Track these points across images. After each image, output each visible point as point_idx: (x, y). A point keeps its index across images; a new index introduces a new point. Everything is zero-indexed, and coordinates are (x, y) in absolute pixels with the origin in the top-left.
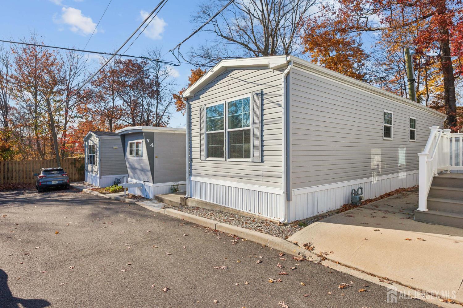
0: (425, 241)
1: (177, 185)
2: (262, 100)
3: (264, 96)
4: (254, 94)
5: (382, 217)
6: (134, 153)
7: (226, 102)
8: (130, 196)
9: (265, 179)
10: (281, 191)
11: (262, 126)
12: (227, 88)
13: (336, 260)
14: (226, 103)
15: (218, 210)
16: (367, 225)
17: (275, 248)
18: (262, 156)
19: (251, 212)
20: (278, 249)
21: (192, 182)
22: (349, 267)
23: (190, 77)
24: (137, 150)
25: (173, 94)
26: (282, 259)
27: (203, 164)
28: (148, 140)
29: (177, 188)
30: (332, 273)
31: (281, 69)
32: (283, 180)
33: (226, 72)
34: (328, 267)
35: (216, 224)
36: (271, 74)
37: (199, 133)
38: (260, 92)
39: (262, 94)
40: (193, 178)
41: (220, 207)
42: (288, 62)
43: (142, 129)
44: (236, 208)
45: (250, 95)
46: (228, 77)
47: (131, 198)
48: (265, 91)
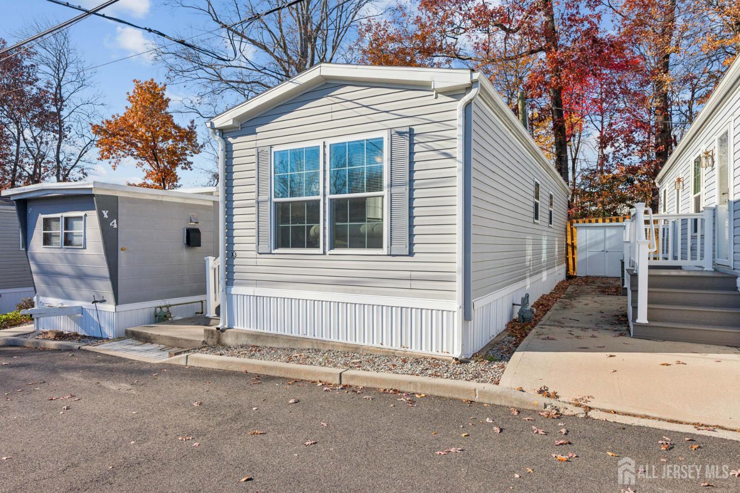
0: (685, 364)
1: (168, 307)
2: (412, 144)
3: (415, 138)
4: (393, 132)
5: (592, 337)
6: (59, 241)
7: (324, 143)
8: (51, 336)
9: (415, 284)
10: (455, 304)
11: (411, 190)
12: (328, 117)
13: (608, 408)
14: (324, 146)
15: (308, 347)
16: (587, 350)
17: (492, 402)
18: (411, 244)
19: (385, 346)
20: (498, 403)
21: (235, 298)
22: (635, 416)
23: (131, 94)
24: (66, 234)
25: (91, 124)
26: (526, 419)
27: (264, 260)
28: (104, 212)
29: (168, 311)
30: (624, 429)
31: (454, 93)
32: (458, 285)
33: (327, 86)
34: (606, 420)
35: (341, 374)
36: (431, 100)
37: (254, 201)
38: (408, 130)
39: (411, 134)
40: (235, 290)
41: (312, 342)
42: (472, 83)
43: (91, 189)
44: (349, 341)
45: (385, 135)
46: (331, 96)
47: (55, 340)
48: (417, 130)
